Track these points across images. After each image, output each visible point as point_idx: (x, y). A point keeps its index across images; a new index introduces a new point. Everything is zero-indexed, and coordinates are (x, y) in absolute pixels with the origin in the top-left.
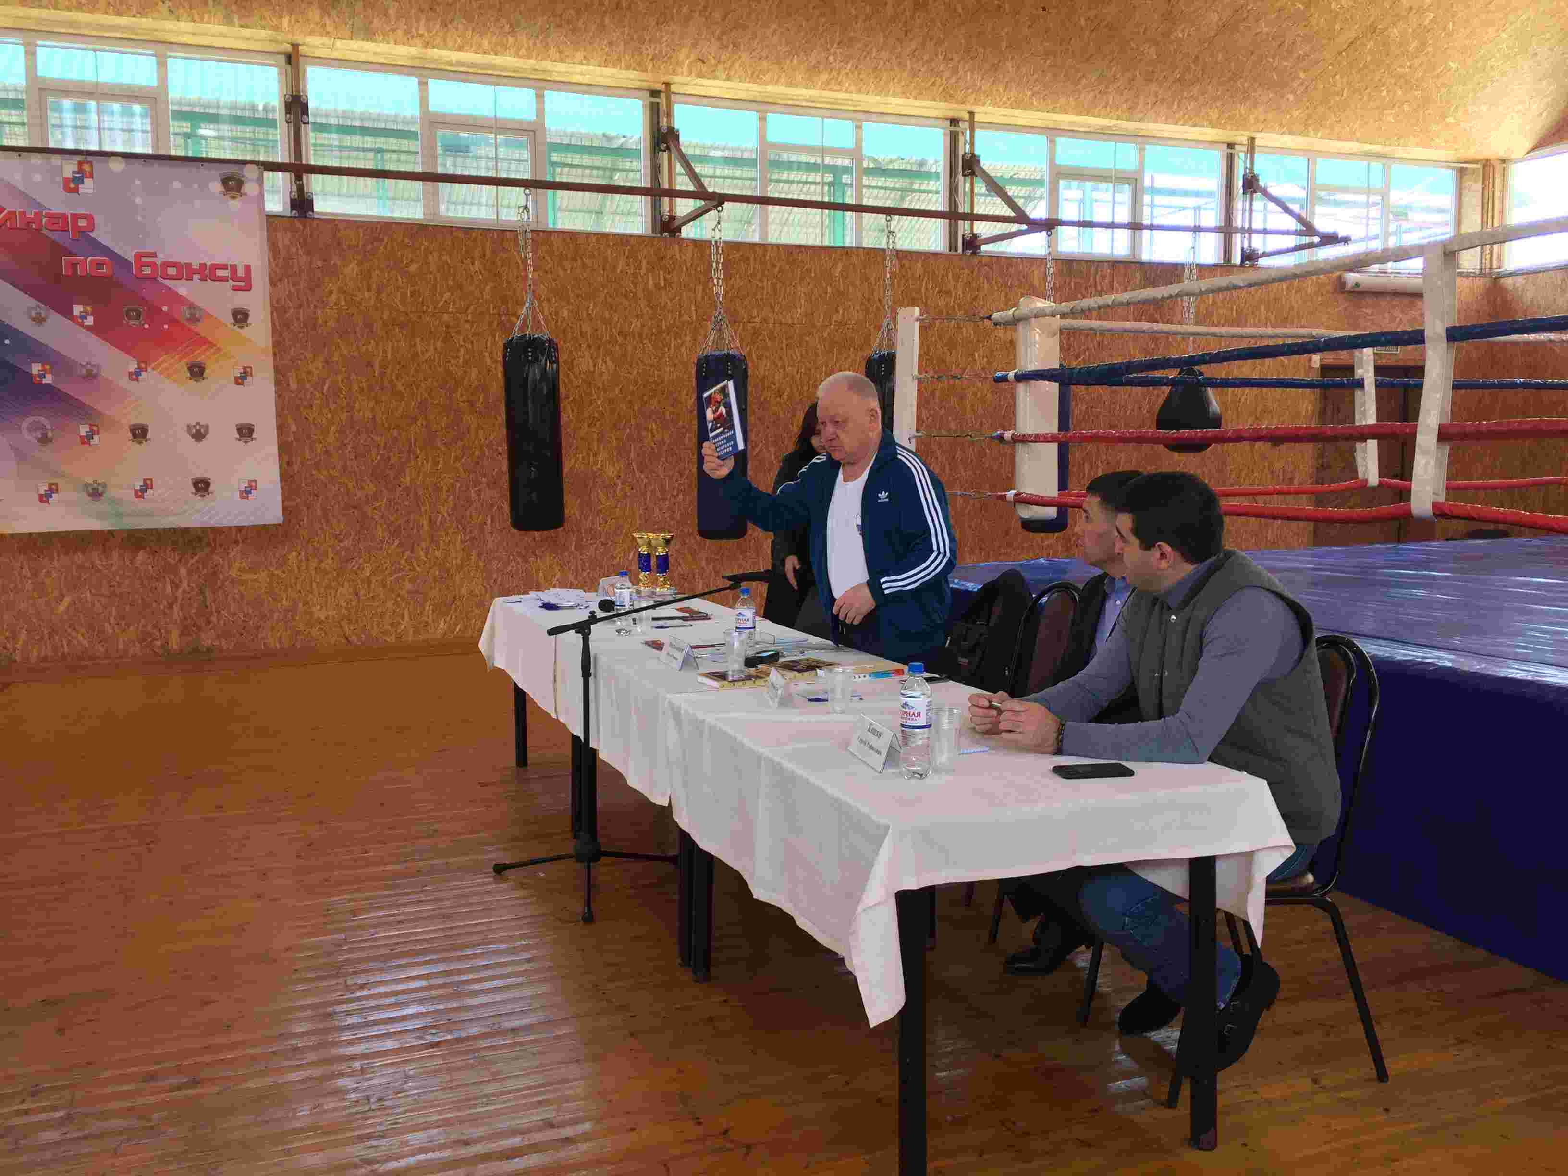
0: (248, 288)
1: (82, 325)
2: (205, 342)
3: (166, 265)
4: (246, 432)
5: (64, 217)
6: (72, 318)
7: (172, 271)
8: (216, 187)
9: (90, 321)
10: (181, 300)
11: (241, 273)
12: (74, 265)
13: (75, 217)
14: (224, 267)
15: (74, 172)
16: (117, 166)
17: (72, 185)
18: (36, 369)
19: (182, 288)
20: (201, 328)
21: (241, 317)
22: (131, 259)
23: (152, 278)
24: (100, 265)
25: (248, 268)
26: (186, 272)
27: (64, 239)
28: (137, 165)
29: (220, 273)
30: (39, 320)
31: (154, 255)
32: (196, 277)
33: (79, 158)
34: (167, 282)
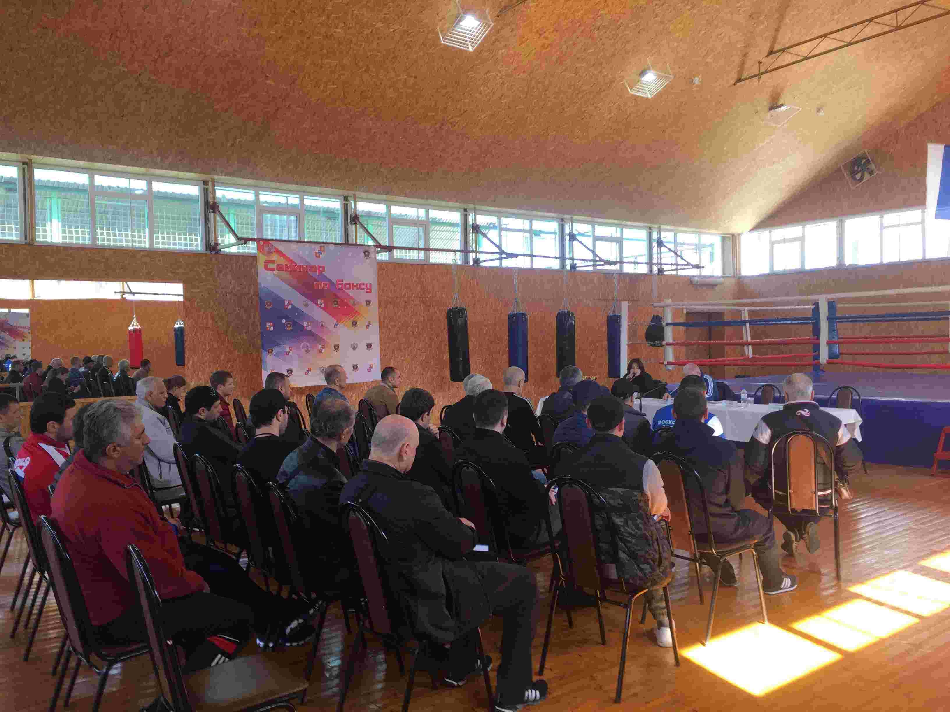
0: (370, 292)
1: (320, 307)
2: (356, 312)
3: (346, 284)
4: (369, 346)
5: (315, 267)
6: (316, 304)
7: (348, 286)
8: (362, 254)
9: (323, 306)
10: (351, 298)
11: (368, 287)
12: (318, 284)
13: (320, 267)
14: (363, 284)
15: (318, 250)
16: (332, 247)
17: (318, 255)
18: (305, 324)
19: (351, 293)
20: (356, 308)
21: (368, 302)
22: (336, 283)
24: (326, 285)
25: (371, 285)
26: (352, 286)
27: (315, 275)
28: (339, 247)
29: (362, 287)
30: (306, 305)
31: (342, 281)
32: (355, 288)
33: (320, 245)
34: (346, 291)
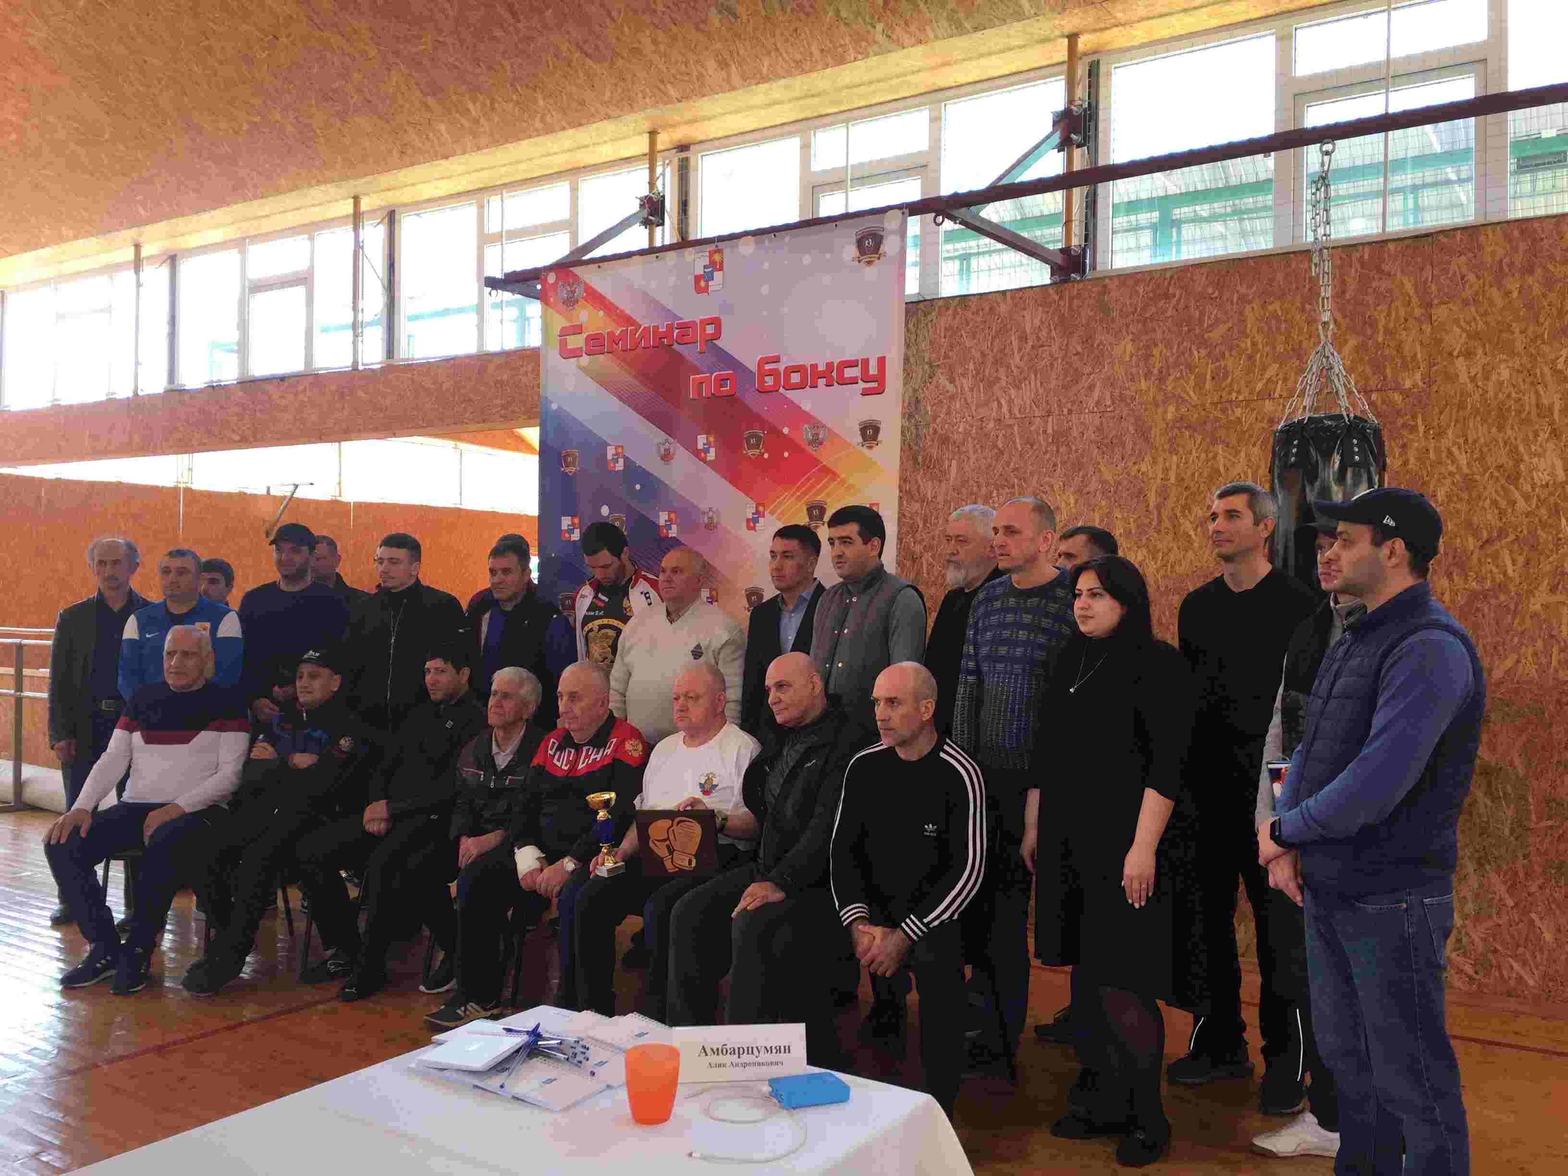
0: (879, 391)
1: (704, 460)
2: (825, 472)
3: (790, 370)
5: (693, 325)
6: (696, 451)
7: (796, 378)
8: (851, 251)
9: (712, 455)
10: (807, 417)
11: (873, 370)
12: (700, 383)
13: (704, 323)
14: (852, 364)
15: (705, 267)
17: (701, 283)
18: (663, 518)
19: (807, 400)
20: (826, 457)
21: (870, 433)
22: (754, 368)
23: (774, 390)
24: (724, 382)
25: (882, 361)
26: (812, 375)
27: (692, 354)
29: (849, 373)
30: (665, 456)
31: (777, 361)
32: (822, 382)
33: (712, 247)
34: (790, 394)
